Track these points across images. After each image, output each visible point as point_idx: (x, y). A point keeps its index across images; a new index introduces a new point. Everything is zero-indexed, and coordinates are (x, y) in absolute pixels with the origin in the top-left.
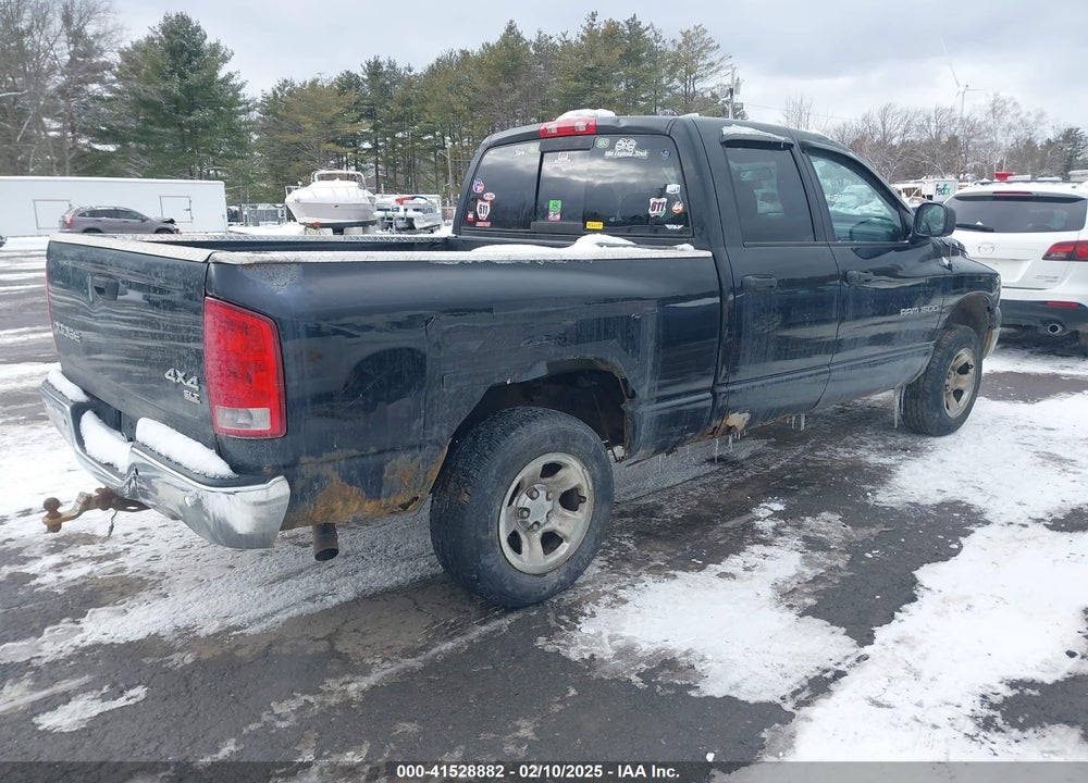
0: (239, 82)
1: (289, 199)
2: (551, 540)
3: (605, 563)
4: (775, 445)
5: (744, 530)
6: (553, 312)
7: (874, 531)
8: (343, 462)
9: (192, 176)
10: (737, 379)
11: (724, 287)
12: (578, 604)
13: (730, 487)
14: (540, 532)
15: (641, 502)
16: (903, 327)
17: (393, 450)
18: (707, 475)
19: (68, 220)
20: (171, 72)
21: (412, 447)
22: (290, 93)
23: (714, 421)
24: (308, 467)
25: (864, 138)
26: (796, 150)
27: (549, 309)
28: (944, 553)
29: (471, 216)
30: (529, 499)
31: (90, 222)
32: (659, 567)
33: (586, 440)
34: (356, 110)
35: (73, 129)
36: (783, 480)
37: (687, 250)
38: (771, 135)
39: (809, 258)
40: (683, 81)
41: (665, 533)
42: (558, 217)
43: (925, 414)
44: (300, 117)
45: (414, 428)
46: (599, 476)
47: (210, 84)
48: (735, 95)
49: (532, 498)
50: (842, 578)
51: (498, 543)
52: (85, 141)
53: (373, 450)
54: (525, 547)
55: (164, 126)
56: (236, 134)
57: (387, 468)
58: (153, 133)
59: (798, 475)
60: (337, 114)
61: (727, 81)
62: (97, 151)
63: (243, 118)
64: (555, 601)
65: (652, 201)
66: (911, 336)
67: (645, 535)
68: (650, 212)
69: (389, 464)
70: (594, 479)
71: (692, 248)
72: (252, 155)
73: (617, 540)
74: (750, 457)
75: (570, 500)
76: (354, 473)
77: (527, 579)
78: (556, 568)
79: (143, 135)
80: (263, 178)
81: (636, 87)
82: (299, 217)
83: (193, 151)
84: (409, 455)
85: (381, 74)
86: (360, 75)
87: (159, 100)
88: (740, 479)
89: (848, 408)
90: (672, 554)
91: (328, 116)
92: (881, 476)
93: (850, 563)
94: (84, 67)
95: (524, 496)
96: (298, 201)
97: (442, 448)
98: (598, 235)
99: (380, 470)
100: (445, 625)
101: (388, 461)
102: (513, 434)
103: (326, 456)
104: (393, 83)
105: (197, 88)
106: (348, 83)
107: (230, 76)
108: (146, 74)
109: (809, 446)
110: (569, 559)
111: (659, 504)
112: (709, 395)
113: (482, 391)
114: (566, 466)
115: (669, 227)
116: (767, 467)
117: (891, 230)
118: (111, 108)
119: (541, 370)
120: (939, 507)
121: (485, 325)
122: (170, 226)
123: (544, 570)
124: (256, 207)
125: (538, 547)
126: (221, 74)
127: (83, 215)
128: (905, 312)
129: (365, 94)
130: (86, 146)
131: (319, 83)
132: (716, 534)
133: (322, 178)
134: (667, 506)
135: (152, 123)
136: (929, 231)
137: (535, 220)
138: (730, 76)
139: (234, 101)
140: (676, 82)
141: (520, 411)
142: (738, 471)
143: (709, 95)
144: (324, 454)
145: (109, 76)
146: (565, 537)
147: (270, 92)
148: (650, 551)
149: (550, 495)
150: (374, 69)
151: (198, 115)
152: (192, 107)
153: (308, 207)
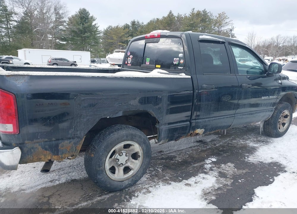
0: (97, 26)
1: (107, 57)
2: (127, 170)
3: (149, 177)
4: (220, 137)
5: (200, 167)
6: (127, 94)
7: (244, 171)
8: (43, 143)
9: (84, 50)
10: (199, 118)
11: (195, 88)
12: (134, 192)
13: (201, 151)
14: (123, 167)
15: (170, 155)
16: (263, 102)
17: (62, 139)
18: (194, 147)
19: (49, 61)
20: (80, 23)
21: (70, 138)
22: (111, 29)
23: (191, 131)
24: (29, 144)
25: (271, 44)
26: (226, 44)
27: (125, 93)
28: (267, 182)
29: (126, 62)
30: (119, 156)
31: (55, 62)
32: (166, 180)
33: (140, 137)
34: (128, 34)
35: (55, 37)
36: (218, 150)
37: (183, 75)
38: (217, 39)
39: (228, 79)
40: (218, 27)
41: (173, 167)
42: (149, 63)
43: (271, 131)
44: (113, 35)
45: (70, 132)
46: (145, 149)
47: (90, 27)
48: (232, 31)
49: (120, 156)
50: (228, 189)
51: (104, 171)
52: (58, 41)
53: (54, 139)
54: (117, 172)
55: (78, 37)
56: (96, 39)
57: (60, 145)
58: (75, 39)
59: (225, 149)
60: (123, 35)
61: (230, 27)
62: (61, 43)
63: (98, 35)
64: (127, 190)
65: (175, 59)
66: (266, 105)
67: (166, 167)
68: (174, 62)
69: (61, 144)
70: (143, 150)
71: (185, 74)
72: (100, 45)
73: (156, 168)
74: (211, 141)
75: (135, 156)
76: (47, 147)
77: (116, 183)
78: (128, 179)
79: (72, 39)
80: (102, 51)
81: (204, 29)
82: (110, 62)
83: (84, 44)
84: (69, 141)
85: (135, 24)
86: (130, 25)
87: (76, 30)
88: (205, 149)
89: (248, 126)
90: (173, 175)
91: (120, 35)
92: (252, 151)
93: (233, 183)
94: (58, 22)
95: (117, 154)
96: (109, 58)
97: (82, 139)
98: (158, 69)
99: (57, 146)
100: (87, 196)
101: (60, 143)
102: (112, 134)
103: (35, 141)
104: (139, 27)
105: (86, 28)
106: (127, 27)
107: (95, 24)
108: (74, 24)
109: (231, 138)
110: (133, 176)
111: (175, 156)
112: (188, 123)
113: (97, 120)
114: (133, 145)
115: (179, 67)
116: (215, 145)
117: (261, 71)
118: (64, 32)
119: (120, 114)
120: (270, 164)
121: (99, 98)
122: (75, 63)
123: (123, 180)
124: (101, 59)
125: (122, 172)
126: (93, 24)
127: (53, 60)
128: (263, 98)
129: (131, 30)
130: (58, 42)
131: (119, 27)
132: (190, 169)
133: (116, 52)
134: (178, 157)
135: (75, 36)
136: (274, 72)
137: (142, 64)
138: (231, 26)
139: (96, 31)
140: (216, 28)
141: (118, 126)
142: (205, 146)
143: (225, 31)
144: (34, 140)
145: (65, 24)
146: (132, 168)
147: (106, 29)
148: (166, 173)
149: (127, 155)
150: (133, 23)
151: (86, 35)
152: (85, 32)
153: (112, 59)
